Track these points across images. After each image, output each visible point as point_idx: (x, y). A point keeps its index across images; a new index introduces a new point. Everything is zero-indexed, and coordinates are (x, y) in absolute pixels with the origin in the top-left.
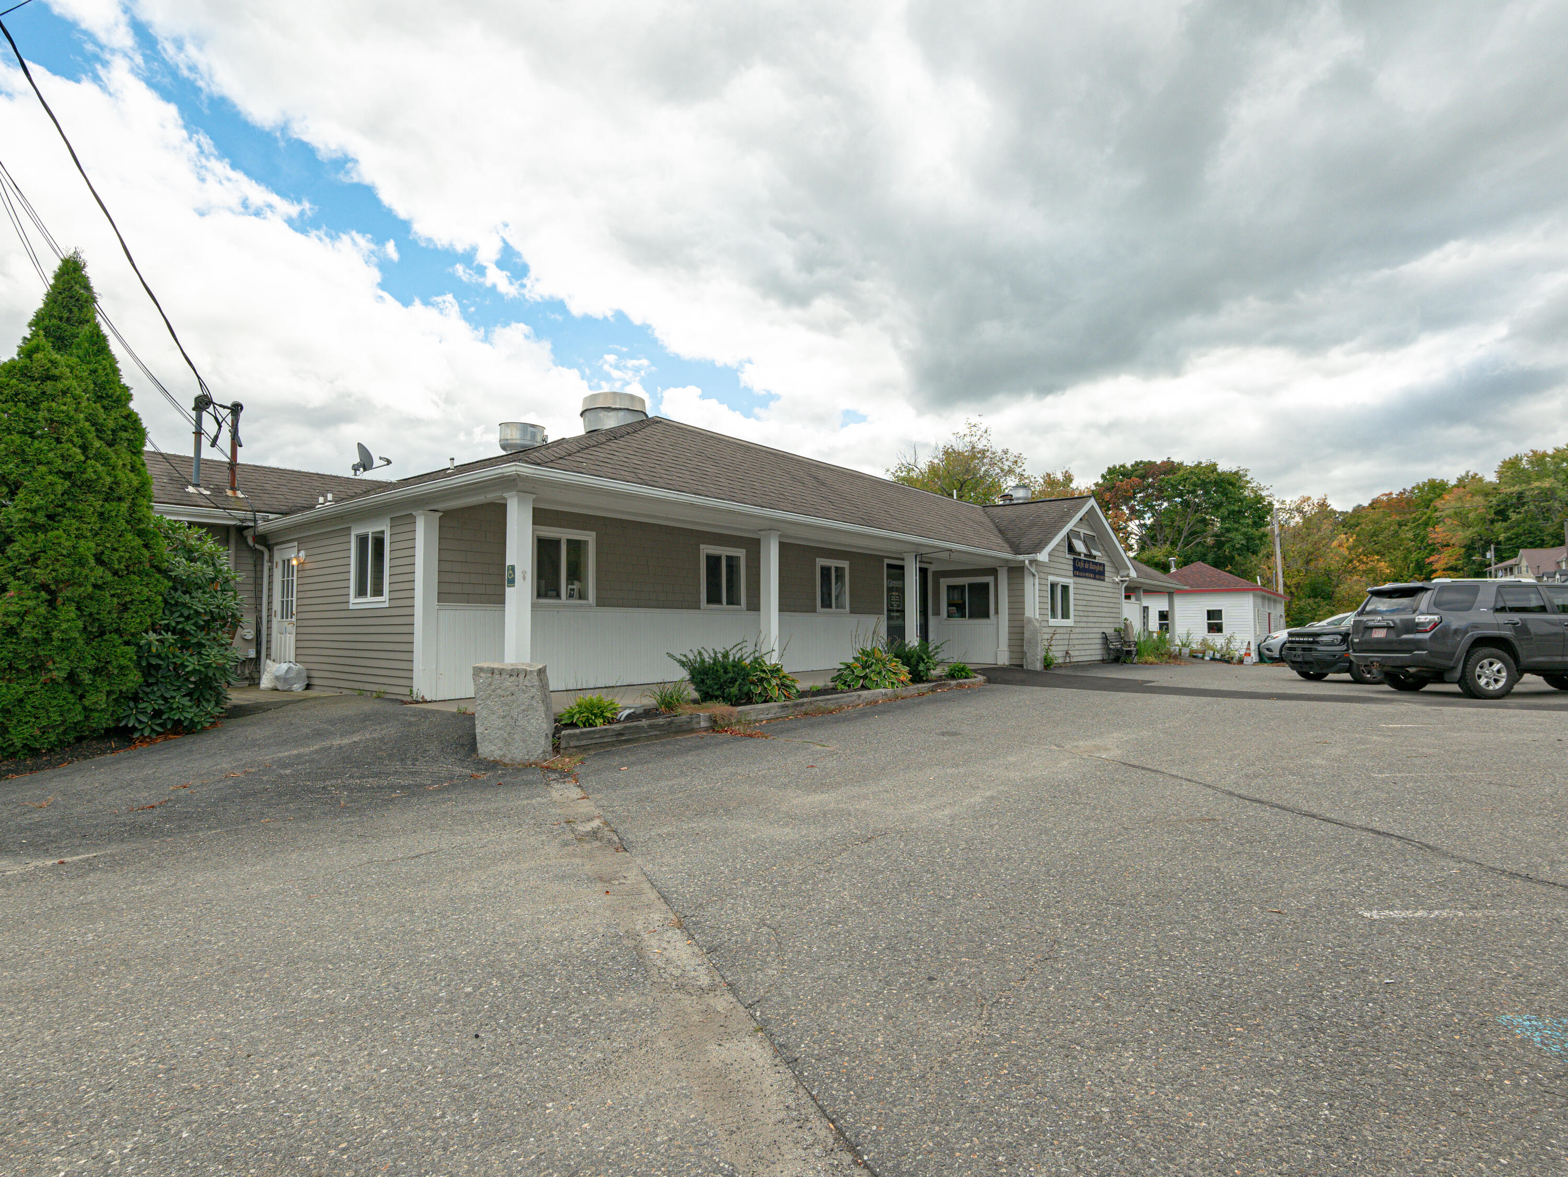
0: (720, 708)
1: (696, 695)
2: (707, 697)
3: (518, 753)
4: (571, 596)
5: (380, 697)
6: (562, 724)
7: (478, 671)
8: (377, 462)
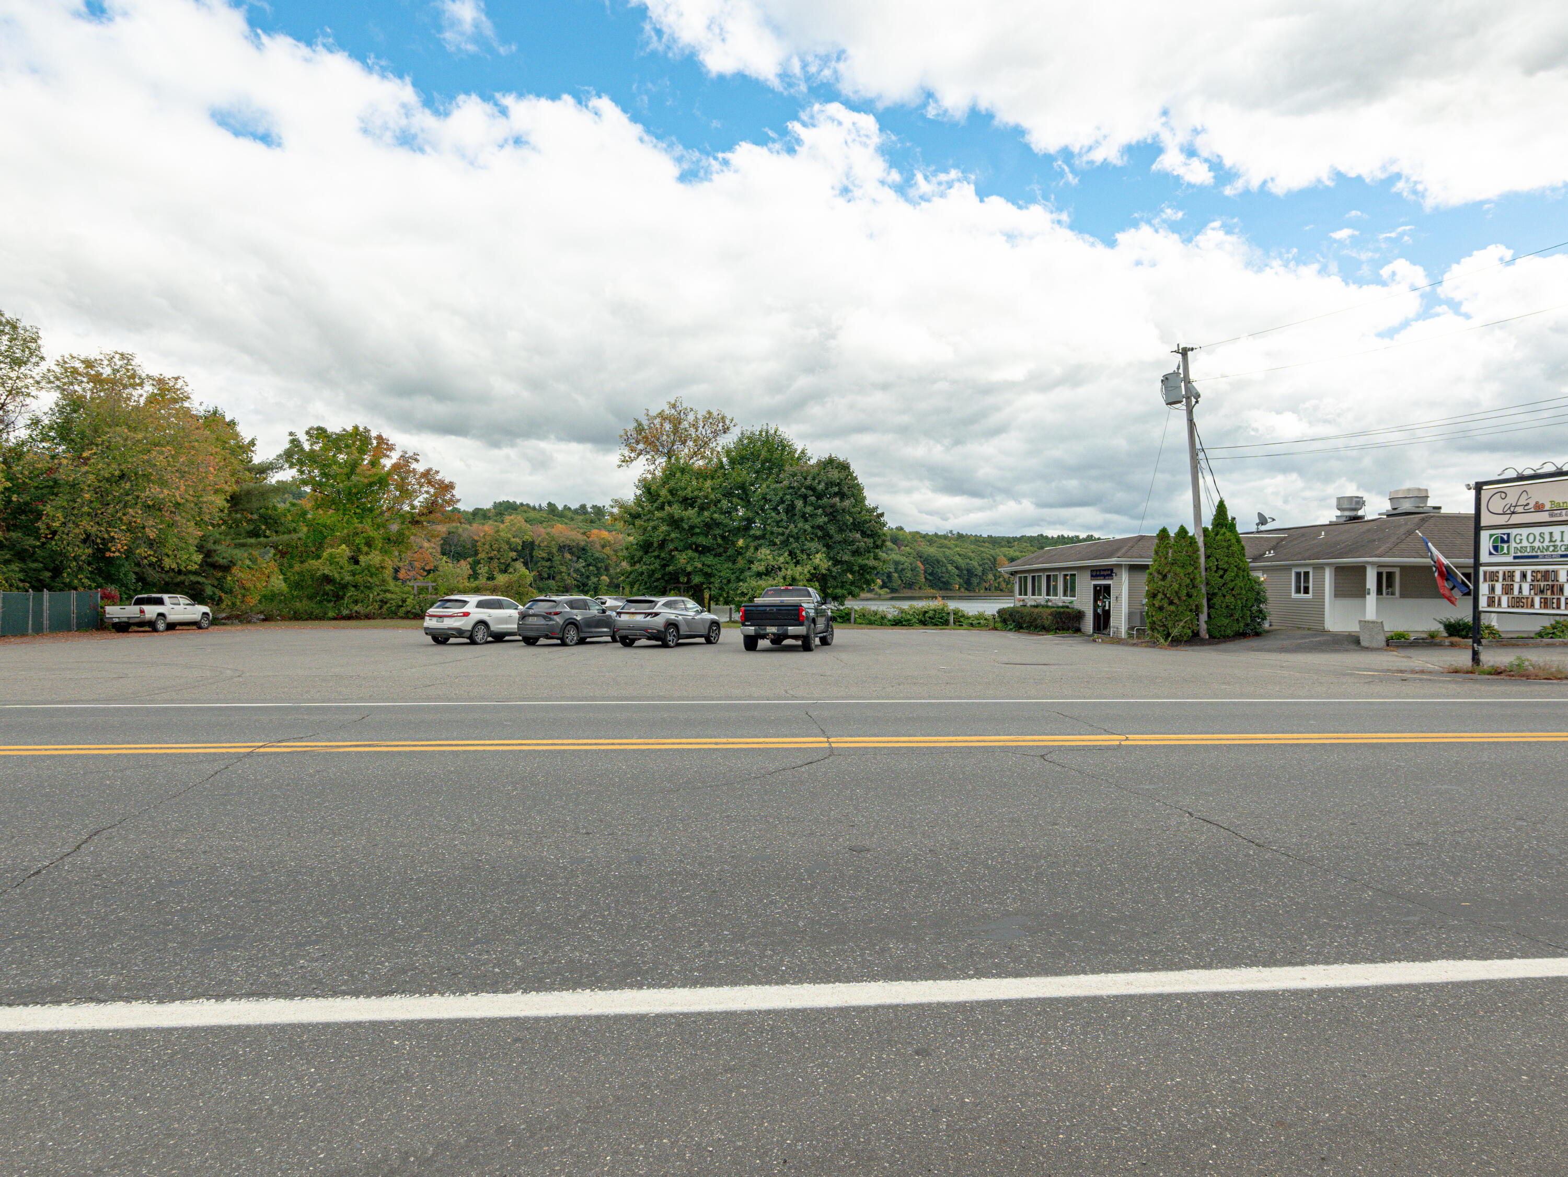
0: (1456, 639)
1: (1446, 635)
2: (1451, 635)
3: (1374, 645)
4: (1387, 594)
5: (1309, 629)
6: (1387, 641)
7: (1360, 622)
8: (1269, 520)
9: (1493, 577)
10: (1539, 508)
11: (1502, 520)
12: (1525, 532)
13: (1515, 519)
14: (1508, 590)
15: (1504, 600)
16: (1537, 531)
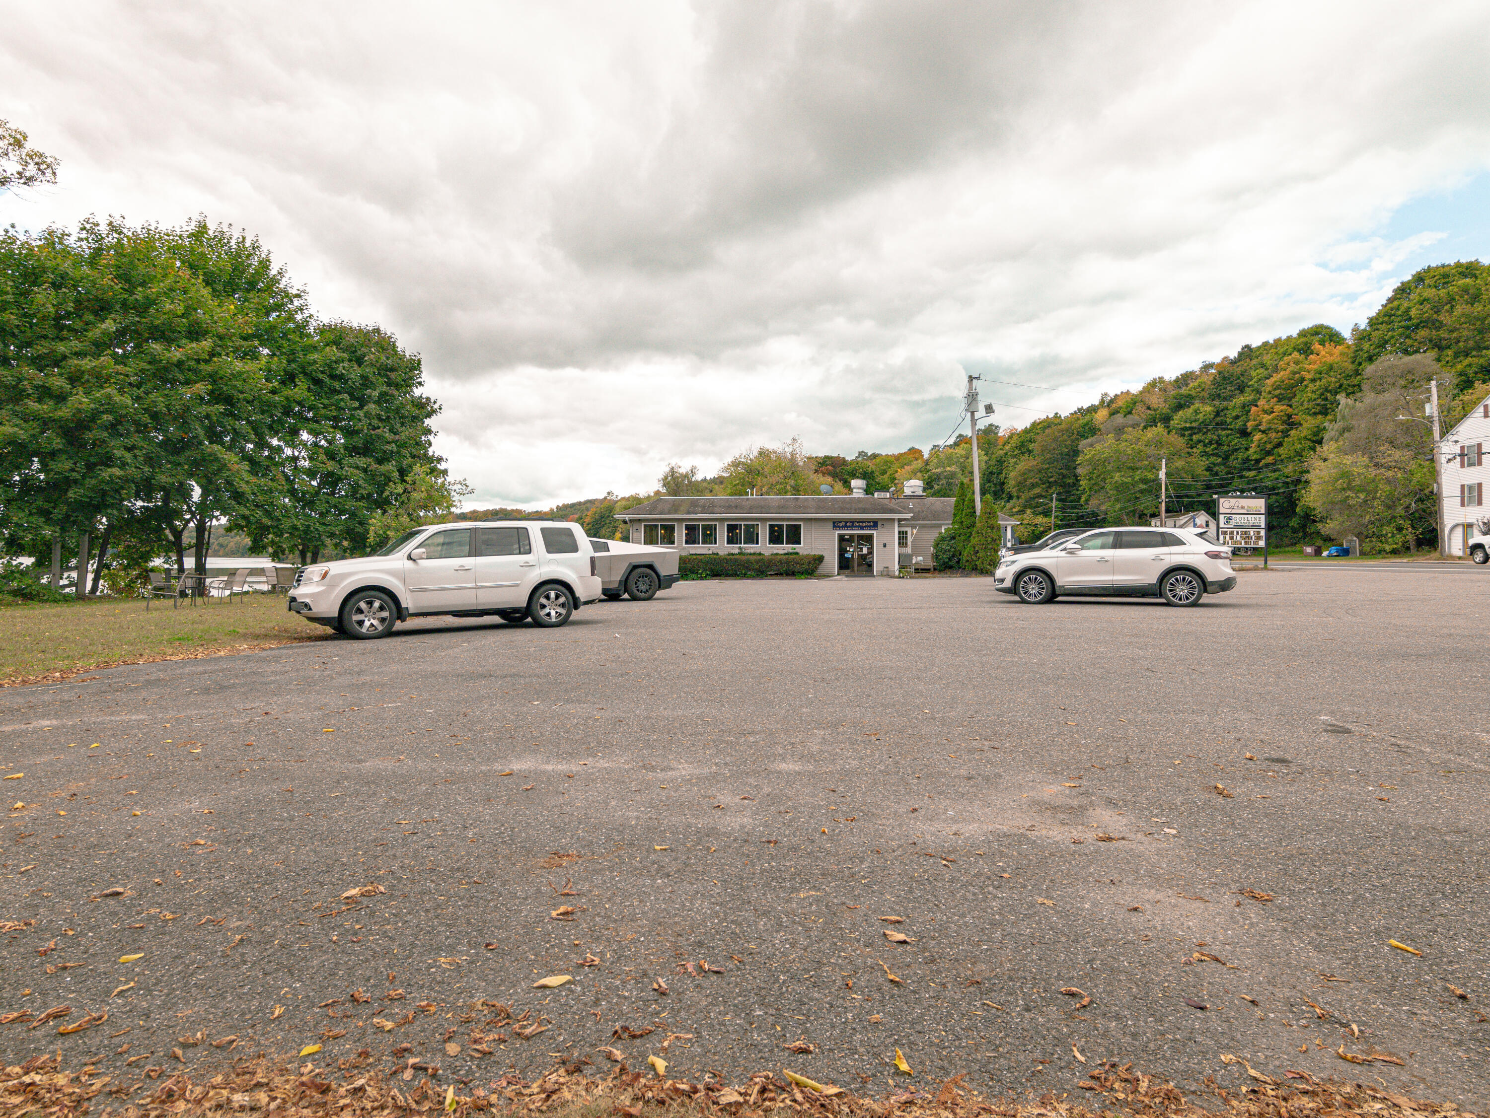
9: (1225, 533)
10: (1243, 508)
11: (1229, 511)
12: (1238, 516)
13: (1234, 511)
14: (1232, 538)
15: (1230, 542)
16: (1243, 516)
